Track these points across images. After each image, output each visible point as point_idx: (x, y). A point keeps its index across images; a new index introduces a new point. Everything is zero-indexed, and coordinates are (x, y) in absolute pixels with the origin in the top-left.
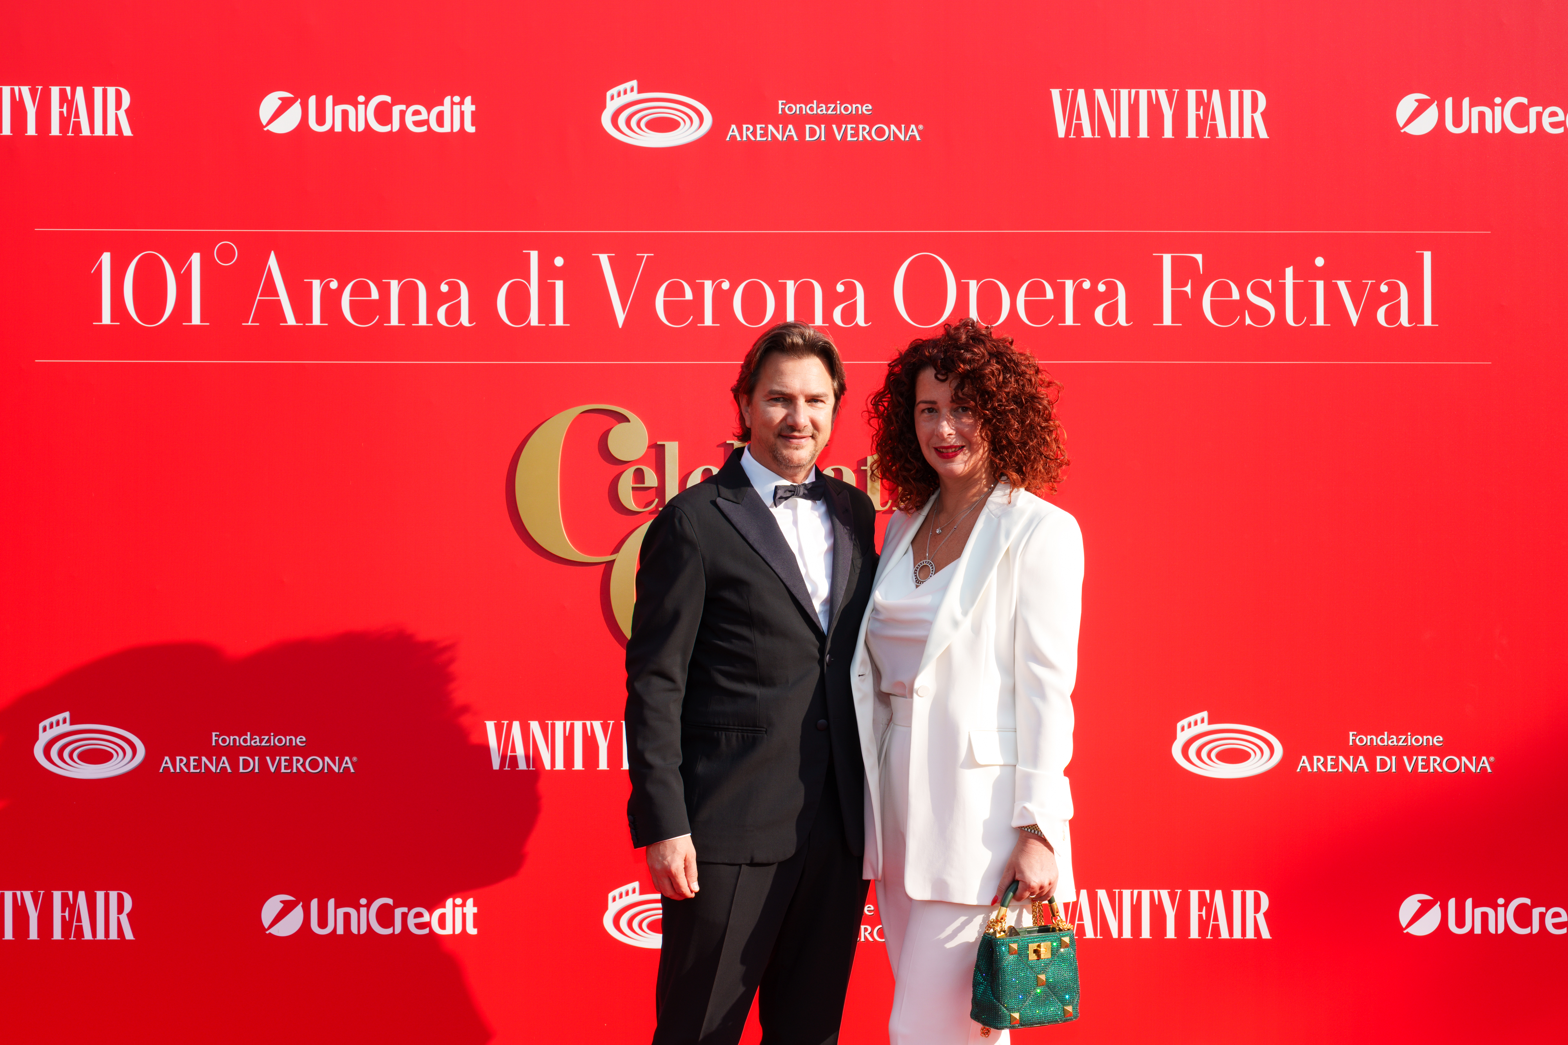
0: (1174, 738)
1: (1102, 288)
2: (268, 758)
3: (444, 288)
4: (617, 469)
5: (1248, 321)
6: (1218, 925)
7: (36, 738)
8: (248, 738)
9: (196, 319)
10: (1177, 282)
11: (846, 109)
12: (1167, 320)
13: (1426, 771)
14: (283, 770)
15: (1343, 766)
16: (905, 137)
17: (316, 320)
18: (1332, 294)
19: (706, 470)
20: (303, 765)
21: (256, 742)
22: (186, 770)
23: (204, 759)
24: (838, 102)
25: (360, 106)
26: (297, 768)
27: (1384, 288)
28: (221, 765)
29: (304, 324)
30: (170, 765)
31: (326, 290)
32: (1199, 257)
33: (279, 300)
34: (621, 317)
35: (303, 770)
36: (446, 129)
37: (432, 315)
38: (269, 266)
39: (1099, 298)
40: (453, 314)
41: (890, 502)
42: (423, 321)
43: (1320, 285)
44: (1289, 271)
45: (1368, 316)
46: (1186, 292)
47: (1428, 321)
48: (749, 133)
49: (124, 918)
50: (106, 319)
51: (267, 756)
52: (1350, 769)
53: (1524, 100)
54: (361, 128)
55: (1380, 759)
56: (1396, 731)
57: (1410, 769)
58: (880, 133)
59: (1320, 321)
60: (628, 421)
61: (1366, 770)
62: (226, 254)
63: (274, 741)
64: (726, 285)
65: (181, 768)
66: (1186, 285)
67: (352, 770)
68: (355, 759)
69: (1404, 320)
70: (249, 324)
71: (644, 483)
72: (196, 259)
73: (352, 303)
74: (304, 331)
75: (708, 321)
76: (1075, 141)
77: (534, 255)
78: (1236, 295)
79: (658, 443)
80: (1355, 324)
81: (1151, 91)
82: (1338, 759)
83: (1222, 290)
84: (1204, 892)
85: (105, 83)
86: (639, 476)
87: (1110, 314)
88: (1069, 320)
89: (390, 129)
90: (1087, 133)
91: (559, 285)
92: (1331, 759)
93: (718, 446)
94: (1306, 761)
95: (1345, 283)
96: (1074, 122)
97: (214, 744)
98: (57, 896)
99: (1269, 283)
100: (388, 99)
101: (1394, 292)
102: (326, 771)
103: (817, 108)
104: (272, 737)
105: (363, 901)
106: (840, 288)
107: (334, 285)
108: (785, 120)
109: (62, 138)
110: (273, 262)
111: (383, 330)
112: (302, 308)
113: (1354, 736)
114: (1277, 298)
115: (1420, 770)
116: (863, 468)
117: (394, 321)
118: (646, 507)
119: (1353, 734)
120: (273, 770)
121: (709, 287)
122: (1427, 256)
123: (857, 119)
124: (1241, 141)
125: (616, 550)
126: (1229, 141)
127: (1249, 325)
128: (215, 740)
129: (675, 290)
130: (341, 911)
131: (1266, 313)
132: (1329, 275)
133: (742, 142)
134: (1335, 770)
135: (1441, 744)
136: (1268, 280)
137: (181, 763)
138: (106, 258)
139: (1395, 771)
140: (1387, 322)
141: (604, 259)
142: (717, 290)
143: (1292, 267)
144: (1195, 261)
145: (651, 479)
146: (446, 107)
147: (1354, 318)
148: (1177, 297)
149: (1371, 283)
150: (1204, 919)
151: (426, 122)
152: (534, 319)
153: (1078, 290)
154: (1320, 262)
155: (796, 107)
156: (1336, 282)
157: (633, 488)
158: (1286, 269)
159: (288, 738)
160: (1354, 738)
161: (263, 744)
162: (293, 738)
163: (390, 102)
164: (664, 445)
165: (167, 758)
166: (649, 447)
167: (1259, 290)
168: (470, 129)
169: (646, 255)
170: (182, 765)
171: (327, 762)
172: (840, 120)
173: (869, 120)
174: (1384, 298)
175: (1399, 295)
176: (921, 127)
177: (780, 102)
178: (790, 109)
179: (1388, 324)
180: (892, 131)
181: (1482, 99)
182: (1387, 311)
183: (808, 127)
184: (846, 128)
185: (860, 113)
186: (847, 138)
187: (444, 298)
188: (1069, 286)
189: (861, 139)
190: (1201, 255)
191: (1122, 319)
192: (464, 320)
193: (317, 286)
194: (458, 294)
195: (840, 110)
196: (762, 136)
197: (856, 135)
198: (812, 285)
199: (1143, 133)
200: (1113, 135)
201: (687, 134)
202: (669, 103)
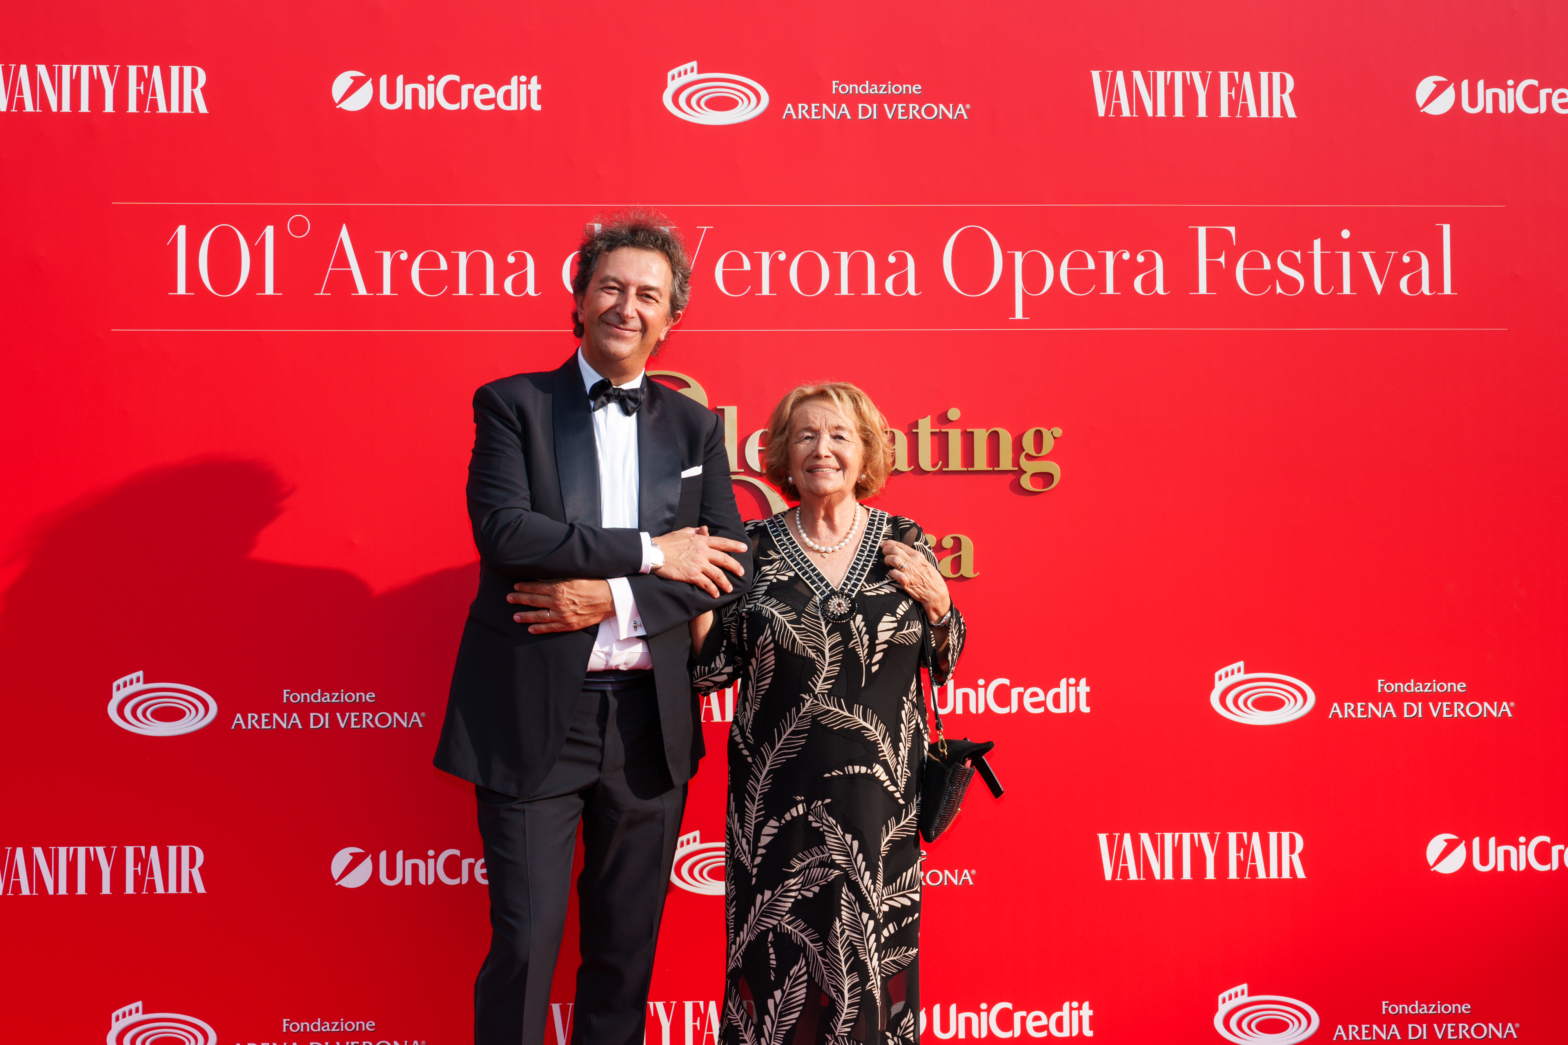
0: (1212, 687)
1: (1140, 259)
2: (338, 714)
3: (511, 259)
5: (1279, 290)
6: (1256, 865)
7: (110, 697)
8: (319, 695)
9: (269, 290)
10: (1212, 252)
11: (897, 89)
12: (1203, 289)
13: (1451, 716)
14: (353, 726)
15: (1373, 712)
16: (953, 116)
17: (387, 290)
18: (1358, 266)
19: (763, 433)
20: (373, 721)
21: (327, 699)
22: (258, 727)
23: (275, 716)
24: (889, 83)
25: (429, 85)
26: (367, 724)
27: (1406, 259)
28: (292, 721)
29: (375, 294)
30: (241, 722)
31: (396, 261)
32: (1232, 230)
33: (351, 270)
35: (372, 726)
36: (513, 107)
37: (499, 285)
38: (341, 240)
39: (1140, 268)
40: (520, 284)
41: (940, 463)
42: (490, 291)
43: (1346, 256)
44: (1317, 243)
45: (1391, 285)
46: (1220, 263)
47: (1447, 290)
48: (804, 112)
49: (196, 872)
50: (182, 290)
51: (338, 712)
52: (1379, 715)
53: (1535, 83)
54: (431, 106)
55: (1407, 705)
56: (1422, 678)
57: (1435, 715)
58: (929, 111)
59: (1347, 290)
60: (689, 387)
61: (1394, 716)
62: (299, 226)
63: (345, 698)
64: (782, 257)
65: (252, 725)
66: (1220, 256)
67: (421, 725)
68: (424, 714)
69: (1425, 289)
70: (321, 294)
72: (269, 231)
73: (422, 274)
74: (375, 300)
75: (766, 291)
76: (1114, 120)
78: (1267, 266)
79: (718, 407)
80: (1379, 292)
81: (1185, 73)
82: (1368, 705)
83: (1253, 261)
84: (1242, 834)
85: (182, 62)
87: (1149, 283)
88: (1110, 290)
89: (458, 107)
90: (1126, 112)
92: (1361, 705)
94: (1337, 708)
95: (1370, 253)
96: (1114, 102)
97: (285, 701)
98: (130, 851)
99: (1298, 254)
100: (457, 78)
101: (1416, 262)
102: (395, 726)
103: (868, 88)
104: (342, 694)
105: (431, 852)
106: (892, 259)
107: (404, 256)
108: (839, 99)
109: (139, 116)
110: (344, 235)
111: (451, 300)
112: (373, 278)
113: (1383, 684)
114: (1306, 269)
115: (1445, 715)
116: (914, 431)
117: (463, 291)
119: (1381, 682)
120: (343, 726)
121: (766, 257)
122: (1446, 228)
123: (907, 99)
124: (1271, 120)
126: (1259, 120)
127: (1279, 293)
128: (287, 697)
129: (733, 262)
130: (409, 863)
131: (1296, 282)
132: (1353, 247)
133: (797, 119)
134: (1365, 716)
135: (1464, 691)
136: (1298, 251)
137: (252, 720)
138: (181, 230)
139: (1421, 716)
140: (1409, 291)
142: (774, 262)
143: (1320, 239)
144: (1228, 232)
146: (513, 86)
147: (1379, 287)
148: (1212, 267)
149: (1394, 253)
150: (1242, 860)
151: (493, 101)
153: (1118, 261)
154: (1346, 234)
155: (849, 87)
156: (1362, 253)
158: (1314, 241)
159: (358, 694)
160: (1383, 685)
161: (333, 701)
162: (363, 694)
163: (459, 81)
164: (723, 410)
165: (239, 715)
167: (1290, 261)
168: (536, 107)
169: (706, 228)
170: (254, 722)
171: (396, 717)
172: (892, 99)
173: (919, 100)
174: (1406, 269)
175: (1420, 266)
176: (968, 106)
177: (834, 82)
178: (844, 89)
179: (1410, 293)
180: (940, 110)
181: (1496, 81)
182: (1409, 280)
183: (860, 106)
184: (897, 107)
185: (910, 92)
186: (898, 116)
187: (511, 269)
188: (1110, 257)
189: (911, 117)
190: (1234, 228)
191: (1160, 289)
192: (531, 290)
193: (387, 257)
194: (525, 265)
195: (891, 90)
196: (816, 115)
197: (906, 113)
198: (865, 256)
199: (1179, 112)
200: (1150, 114)
201: (745, 112)
202: (727, 83)
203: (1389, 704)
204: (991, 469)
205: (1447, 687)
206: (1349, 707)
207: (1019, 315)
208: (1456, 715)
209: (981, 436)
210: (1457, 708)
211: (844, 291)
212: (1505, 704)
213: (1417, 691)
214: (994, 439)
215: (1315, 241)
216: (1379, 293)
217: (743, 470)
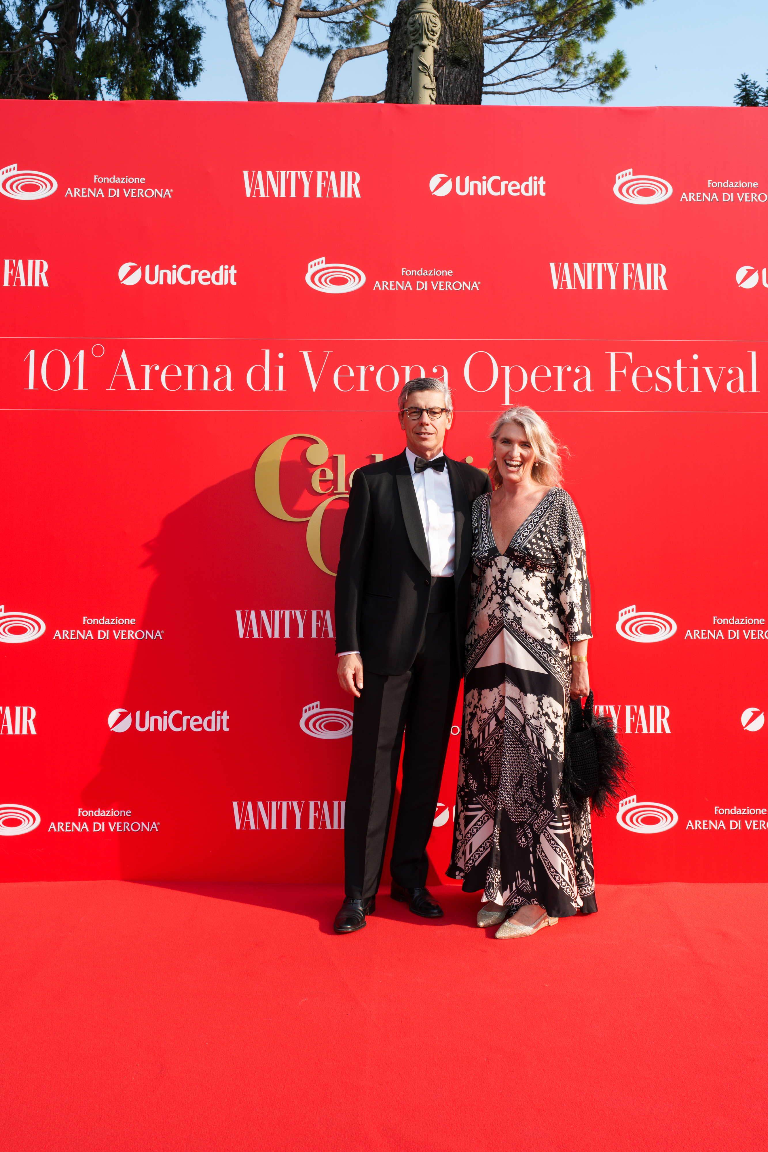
0: (617, 619)
1: (577, 370)
2: (114, 631)
3: (218, 370)
4: (312, 469)
5: (657, 389)
6: (642, 725)
8: (103, 620)
9: (81, 387)
10: (619, 367)
11: (439, 273)
12: (613, 388)
13: (756, 638)
14: (122, 638)
15: (710, 635)
16: (471, 288)
17: (147, 387)
18: (703, 375)
20: (134, 635)
21: (108, 622)
22: (68, 638)
23: (78, 631)
24: (434, 269)
25: (173, 271)
26: (131, 637)
27: (731, 371)
28: (88, 635)
29: (140, 390)
30: (59, 635)
31: (152, 371)
32: (630, 354)
33: (127, 376)
34: (314, 386)
35: (133, 638)
36: (221, 283)
37: (211, 385)
38: (122, 359)
39: (576, 376)
40: (222, 384)
42: (205, 388)
43: (696, 369)
44: (679, 362)
45: (722, 386)
46: (623, 373)
47: (755, 390)
48: (385, 286)
49: (31, 722)
50: (31, 386)
52: (714, 637)
54: (174, 282)
55: (731, 631)
56: (740, 616)
57: (747, 637)
58: (457, 286)
59: (696, 389)
60: (318, 443)
61: (723, 638)
62: (98, 351)
63: (118, 622)
65: (65, 637)
66: (623, 369)
67: (161, 638)
68: (162, 632)
69: (742, 389)
70: (110, 389)
71: (326, 477)
72: (81, 353)
73: (167, 378)
74: (140, 393)
76: (563, 291)
77: (267, 352)
78: (650, 375)
79: (334, 455)
80: (715, 391)
81: (604, 264)
82: (708, 631)
83: (643, 372)
84: (634, 707)
85: (34, 258)
86: (323, 473)
87: (582, 385)
88: (560, 388)
89: (190, 283)
90: (570, 286)
91: (281, 368)
92: (704, 631)
93: (367, 457)
94: (690, 633)
95: (710, 368)
96: (562, 280)
97: (84, 623)
99: (668, 369)
100: (189, 266)
101: (736, 374)
102: (146, 638)
103: (422, 272)
104: (116, 620)
105: (166, 712)
106: (435, 371)
107: (157, 368)
108: (405, 279)
109: (10, 288)
110: (124, 355)
111: (184, 393)
112: (140, 381)
113: (717, 619)
114: (673, 376)
115: (752, 638)
117: (190, 388)
118: (326, 491)
119: (715, 618)
120: (117, 638)
121: (363, 369)
122: (754, 354)
123: (444, 278)
125: (311, 514)
127: (658, 391)
128: (85, 621)
129: (344, 371)
130: (153, 718)
131: (667, 385)
132: (701, 364)
133: (382, 290)
134: (706, 638)
135: (764, 623)
136: (668, 367)
137: (65, 634)
138: (32, 353)
139: (739, 638)
141: (306, 354)
142: (368, 371)
143: (681, 360)
144: (628, 356)
145: (330, 475)
146: (221, 271)
147: (715, 388)
148: (619, 376)
149: (724, 368)
150: (634, 722)
151: (209, 279)
152: (267, 387)
153: (565, 372)
154: (696, 357)
155: (412, 271)
156: (705, 368)
157: (320, 480)
159: (126, 620)
161: (112, 623)
162: (128, 620)
163: (190, 268)
164: (337, 457)
165: (57, 631)
166: (329, 458)
167: (663, 372)
168: (234, 283)
169: (328, 352)
171: (147, 633)
172: (436, 279)
173: (451, 279)
174: (731, 377)
175: (739, 375)
176: (480, 283)
177: (403, 269)
178: (408, 273)
179: (733, 391)
180: (463, 285)
182: (732, 384)
183: (418, 282)
184: (439, 283)
185: (446, 275)
186: (439, 289)
187: (217, 375)
188: (560, 369)
189: (447, 289)
191: (589, 388)
192: (229, 387)
193: (148, 368)
194: (225, 373)
195: (436, 273)
196: (393, 287)
197: (444, 287)
198: (419, 369)
199: (600, 286)
200: (583, 287)
201: (352, 286)
202: (342, 269)
203: (720, 631)
205: (754, 621)
206: (697, 632)
207: (507, 402)
208: (759, 638)
210: (760, 633)
213: (736, 623)
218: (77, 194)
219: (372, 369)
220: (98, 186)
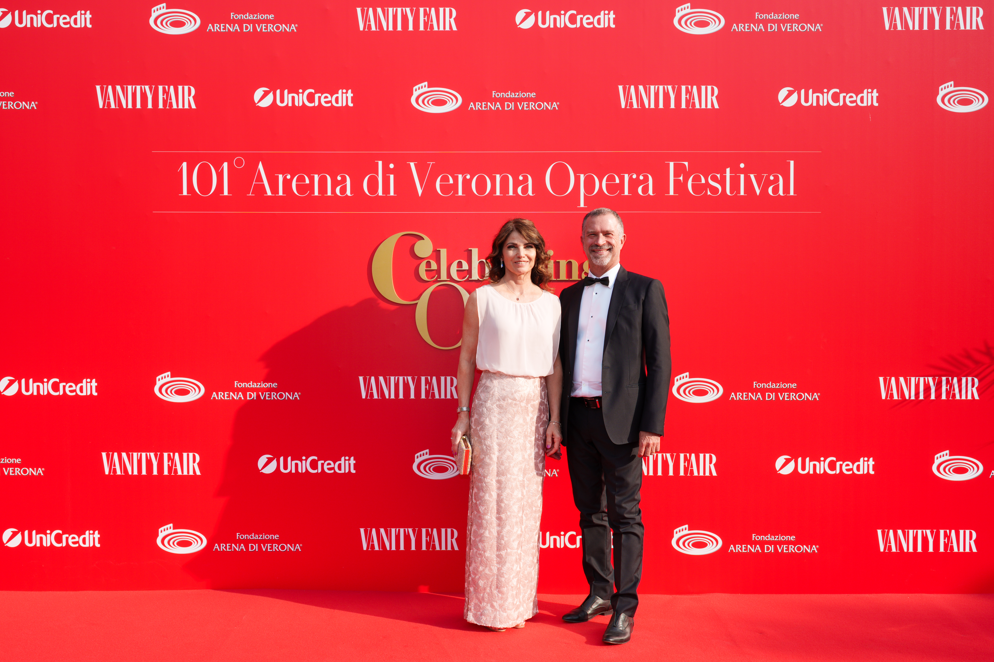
1: (641, 178)
3: (339, 178)
4: (419, 261)
5: (709, 193)
6: (693, 469)
8: (251, 384)
9: (226, 193)
10: (676, 175)
11: (524, 95)
12: (672, 193)
13: (789, 399)
14: (267, 399)
15: (751, 397)
16: (551, 108)
17: (281, 193)
18: (748, 181)
19: (459, 262)
20: (276, 397)
21: (255, 386)
22: (223, 399)
23: (231, 393)
25: (300, 94)
26: (274, 398)
27: (772, 178)
28: (239, 396)
29: (275, 195)
30: (216, 396)
31: (285, 179)
32: (686, 164)
33: (264, 184)
34: (420, 191)
35: (276, 399)
36: (340, 105)
37: (333, 191)
38: (259, 169)
39: (641, 182)
40: (343, 190)
42: (329, 193)
43: (742, 176)
44: (728, 170)
45: (764, 190)
46: (680, 180)
47: (792, 193)
48: (479, 106)
49: (196, 465)
50: (185, 193)
51: (260, 392)
52: (754, 399)
53: (838, 90)
54: (301, 104)
55: (768, 394)
56: (775, 381)
57: (781, 399)
58: (539, 106)
59: (742, 193)
60: (423, 239)
61: (761, 399)
62: (239, 163)
63: (263, 386)
65: (221, 397)
66: (680, 177)
67: (298, 399)
68: (300, 393)
69: (781, 193)
70: (250, 195)
71: (431, 268)
72: (225, 165)
73: (297, 186)
74: (275, 198)
75: (460, 193)
76: (630, 110)
77: (380, 163)
78: (703, 181)
79: (437, 249)
81: (665, 86)
82: (749, 394)
83: (697, 179)
84: (687, 454)
85: (183, 84)
86: (428, 264)
87: (645, 190)
88: (626, 193)
89: (314, 105)
90: (635, 106)
91: (392, 177)
92: (745, 394)
93: (464, 251)
94: (734, 395)
95: (754, 175)
96: (629, 101)
97: (235, 387)
98: (166, 455)
99: (719, 176)
100: (313, 91)
101: (777, 179)
102: (287, 399)
103: (510, 95)
104: (262, 384)
105: (304, 458)
106: (521, 178)
107: (289, 177)
108: (495, 100)
109: (164, 110)
110: (261, 166)
111: (311, 197)
112: (274, 188)
114: (722, 182)
115: (786, 399)
117: (316, 193)
118: (431, 279)
119: (755, 383)
120: (262, 399)
121: (460, 177)
122: (792, 163)
123: (529, 100)
124: (706, 110)
125: (418, 298)
126: (701, 110)
127: (709, 195)
128: (236, 385)
129: (445, 179)
130: (294, 462)
131: (717, 189)
132: (746, 172)
133: (476, 110)
134: (747, 399)
135: (796, 387)
136: (718, 174)
137: (221, 395)
138: (185, 165)
139: (774, 400)
141: (412, 165)
142: (464, 179)
143: (729, 168)
144: (685, 165)
145: (434, 266)
146: (340, 95)
147: (758, 192)
148: (676, 182)
149: (766, 175)
150: (686, 467)
151: (330, 102)
152: (380, 192)
153: (631, 179)
154: (742, 165)
155: (501, 94)
156: (750, 175)
157: (426, 270)
159: (269, 384)
160: (756, 385)
161: (258, 387)
162: (271, 384)
164: (440, 250)
165: (214, 393)
166: (433, 251)
167: (714, 179)
168: (351, 105)
169: (431, 163)
171: (287, 395)
172: (521, 100)
173: (534, 100)
174: (772, 183)
175: (779, 181)
176: (558, 103)
177: (493, 92)
178: (498, 95)
179: (773, 194)
180: (545, 105)
181: (818, 89)
182: (773, 188)
183: (506, 103)
184: (524, 104)
185: (530, 97)
186: (524, 108)
187: (339, 183)
188: (626, 177)
189: (530, 109)
190: (687, 163)
191: (651, 192)
192: (348, 193)
193: (281, 177)
194: (345, 181)
195: (521, 95)
196: (485, 108)
197: (528, 107)
198: (508, 176)
199: (661, 106)
200: (647, 107)
201: (450, 107)
202: (442, 92)
203: (759, 394)
204: (568, 279)
205: (787, 385)
206: (739, 395)
207: (582, 205)
208: (791, 399)
209: (563, 264)
210: (792, 396)
211: (498, 193)
212: (815, 394)
213: (772, 387)
214: (569, 265)
215: (727, 169)
216: (758, 195)
217: (449, 280)
218: (217, 29)
219: (468, 177)
220: (234, 22)
